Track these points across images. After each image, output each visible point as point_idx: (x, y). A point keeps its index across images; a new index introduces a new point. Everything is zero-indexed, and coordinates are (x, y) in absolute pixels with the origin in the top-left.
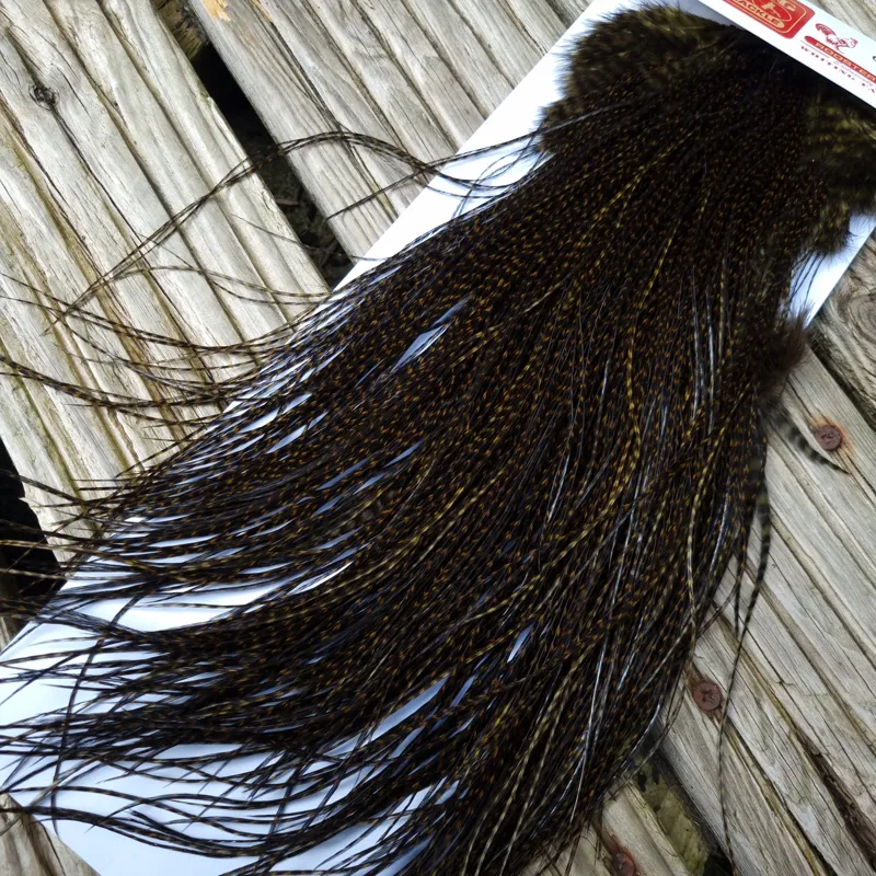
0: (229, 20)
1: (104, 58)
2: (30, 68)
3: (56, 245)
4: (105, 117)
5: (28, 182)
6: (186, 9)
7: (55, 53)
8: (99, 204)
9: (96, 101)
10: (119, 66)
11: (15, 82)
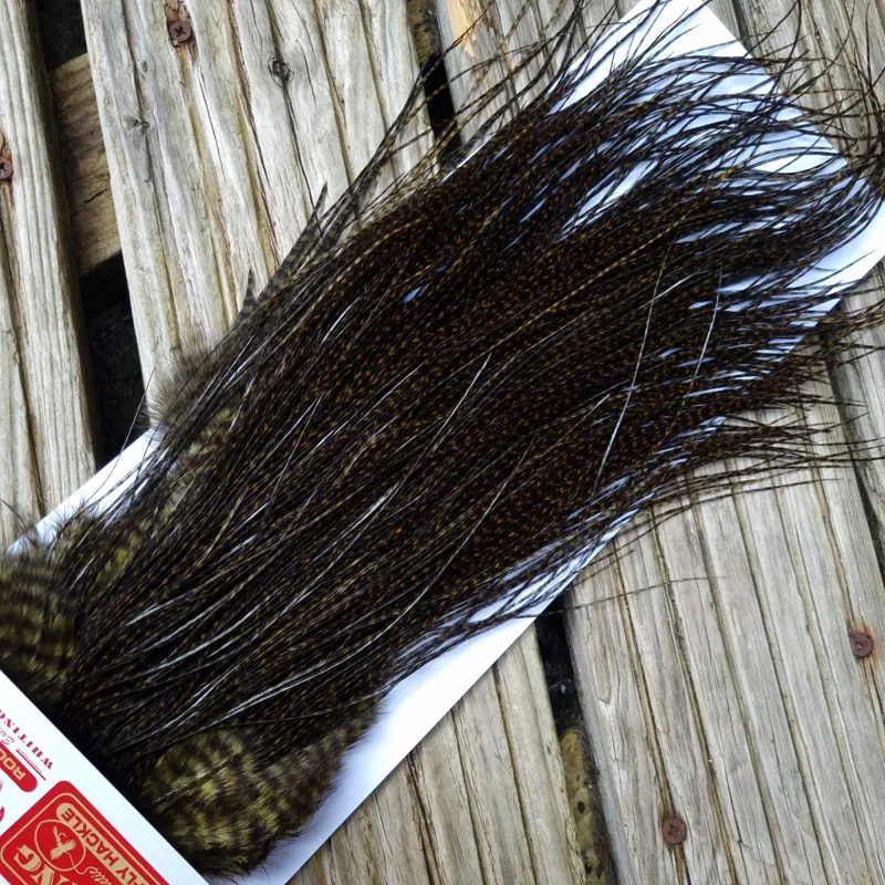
0: (472, 54)
1: (347, 53)
2: (275, 37)
3: (249, 224)
4: (330, 114)
5: (241, 152)
6: (430, 12)
7: (304, 32)
8: (298, 197)
9: (327, 93)
10: (358, 65)
11: (259, 47)
